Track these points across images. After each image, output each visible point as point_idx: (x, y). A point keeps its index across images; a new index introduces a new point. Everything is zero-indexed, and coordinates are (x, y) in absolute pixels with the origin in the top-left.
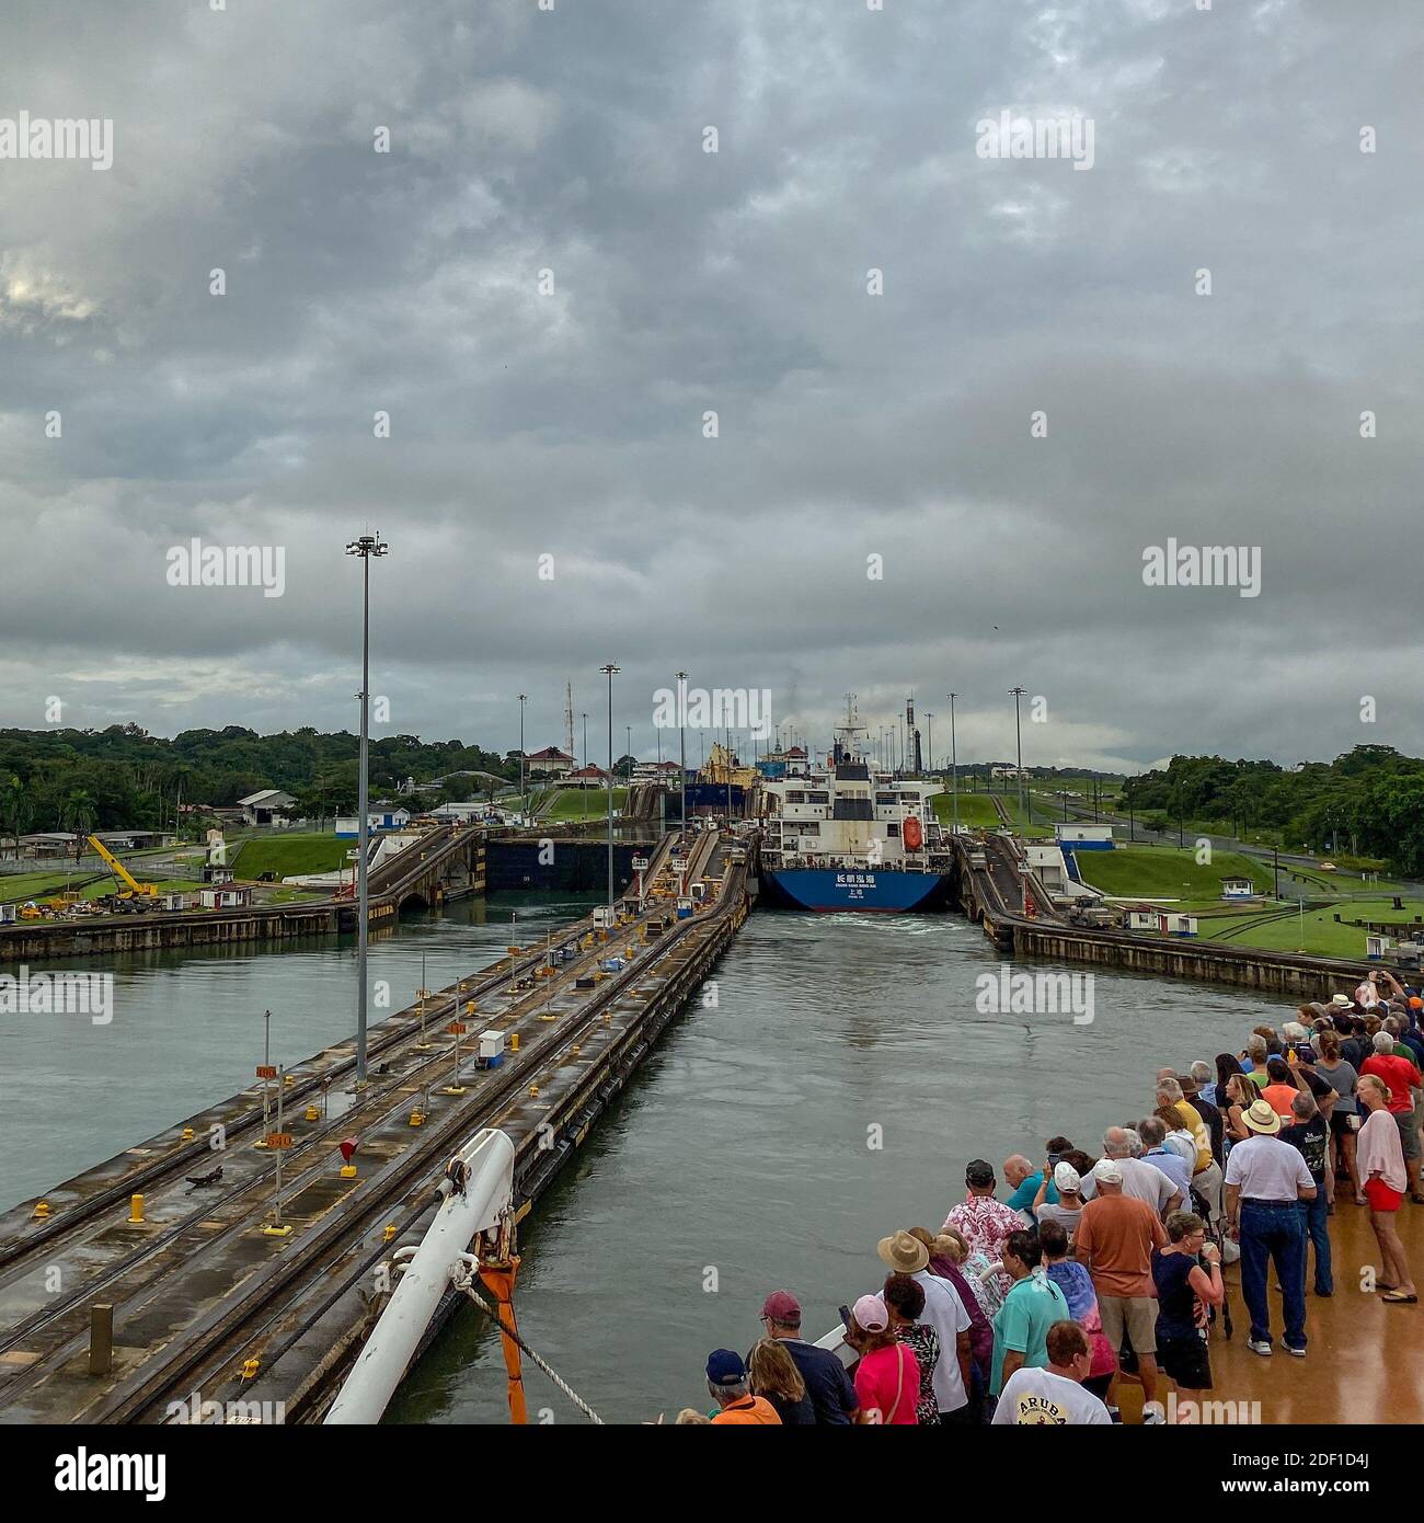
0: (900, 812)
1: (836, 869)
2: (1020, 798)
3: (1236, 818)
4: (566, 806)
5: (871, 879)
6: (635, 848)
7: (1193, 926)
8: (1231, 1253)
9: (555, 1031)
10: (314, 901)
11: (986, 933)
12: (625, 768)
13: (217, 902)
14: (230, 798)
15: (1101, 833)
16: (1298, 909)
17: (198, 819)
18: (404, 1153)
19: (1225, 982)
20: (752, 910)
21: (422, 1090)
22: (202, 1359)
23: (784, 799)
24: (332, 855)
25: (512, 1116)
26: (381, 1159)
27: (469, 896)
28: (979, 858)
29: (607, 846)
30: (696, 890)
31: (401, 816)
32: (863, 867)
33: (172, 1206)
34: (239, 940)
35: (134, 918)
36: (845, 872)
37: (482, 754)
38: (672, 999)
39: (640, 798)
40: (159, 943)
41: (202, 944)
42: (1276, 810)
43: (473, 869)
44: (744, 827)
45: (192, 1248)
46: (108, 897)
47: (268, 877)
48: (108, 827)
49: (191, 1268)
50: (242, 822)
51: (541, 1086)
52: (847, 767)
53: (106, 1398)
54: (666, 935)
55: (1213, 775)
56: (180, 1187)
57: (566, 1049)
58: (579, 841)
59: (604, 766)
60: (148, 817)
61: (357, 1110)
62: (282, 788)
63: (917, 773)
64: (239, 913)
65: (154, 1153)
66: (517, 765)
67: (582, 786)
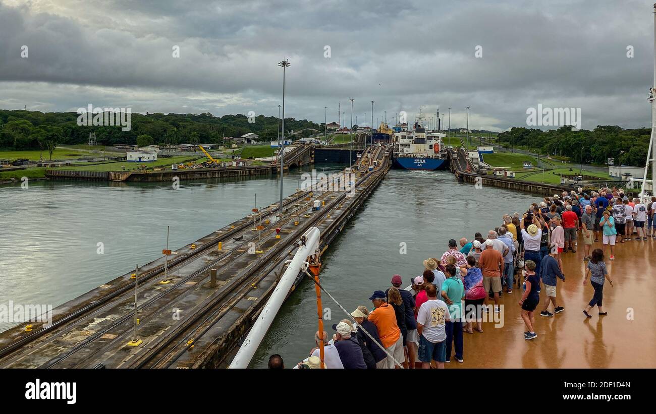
0: (433, 142)
1: (415, 158)
2: (468, 138)
3: (529, 145)
4: (338, 139)
5: (424, 161)
6: (358, 151)
7: (514, 175)
8: (521, 265)
9: (334, 201)
10: (265, 165)
11: (456, 176)
12: (355, 128)
13: (237, 165)
14: (239, 135)
15: (490, 149)
16: (543, 170)
17: (229, 141)
18: (293, 232)
19: (521, 190)
20: (390, 169)
21: (298, 215)
22: (241, 284)
23: (400, 137)
24: (270, 152)
25: (322, 223)
26: (287, 234)
27: (309, 164)
28: (455, 156)
29: (349, 151)
30: (375, 163)
31: (290, 141)
32: (422, 157)
33: (229, 246)
34: (243, 176)
35: (212, 169)
36: (417, 159)
37: (313, 124)
38: (367, 192)
39: (359, 137)
40: (220, 176)
41: (232, 176)
42: (540, 143)
43: (311, 156)
44: (389, 146)
45: (235, 256)
46: (204, 163)
47: (251, 158)
48: (203, 143)
49: (235, 261)
50: (242, 142)
51: (331, 215)
52: (419, 129)
53: (215, 293)
54: (366, 175)
55: (523, 133)
56: (231, 241)
57: (337, 206)
58: (342, 149)
59: (349, 127)
60: (214, 140)
61: (280, 221)
62: (254, 132)
63: (439, 131)
64: (243, 168)
65: (224, 232)
66: (324, 127)
67: (342, 133)
